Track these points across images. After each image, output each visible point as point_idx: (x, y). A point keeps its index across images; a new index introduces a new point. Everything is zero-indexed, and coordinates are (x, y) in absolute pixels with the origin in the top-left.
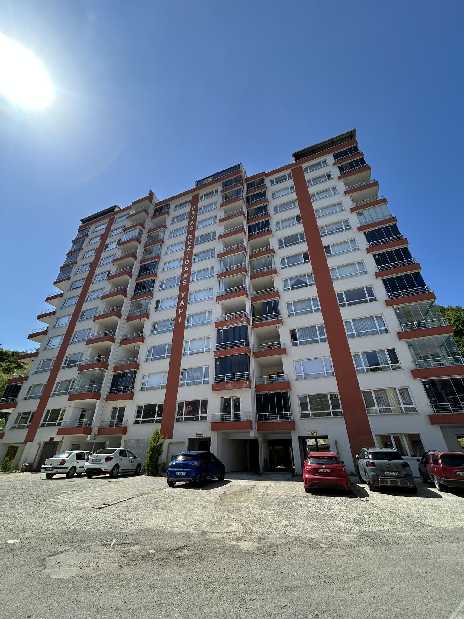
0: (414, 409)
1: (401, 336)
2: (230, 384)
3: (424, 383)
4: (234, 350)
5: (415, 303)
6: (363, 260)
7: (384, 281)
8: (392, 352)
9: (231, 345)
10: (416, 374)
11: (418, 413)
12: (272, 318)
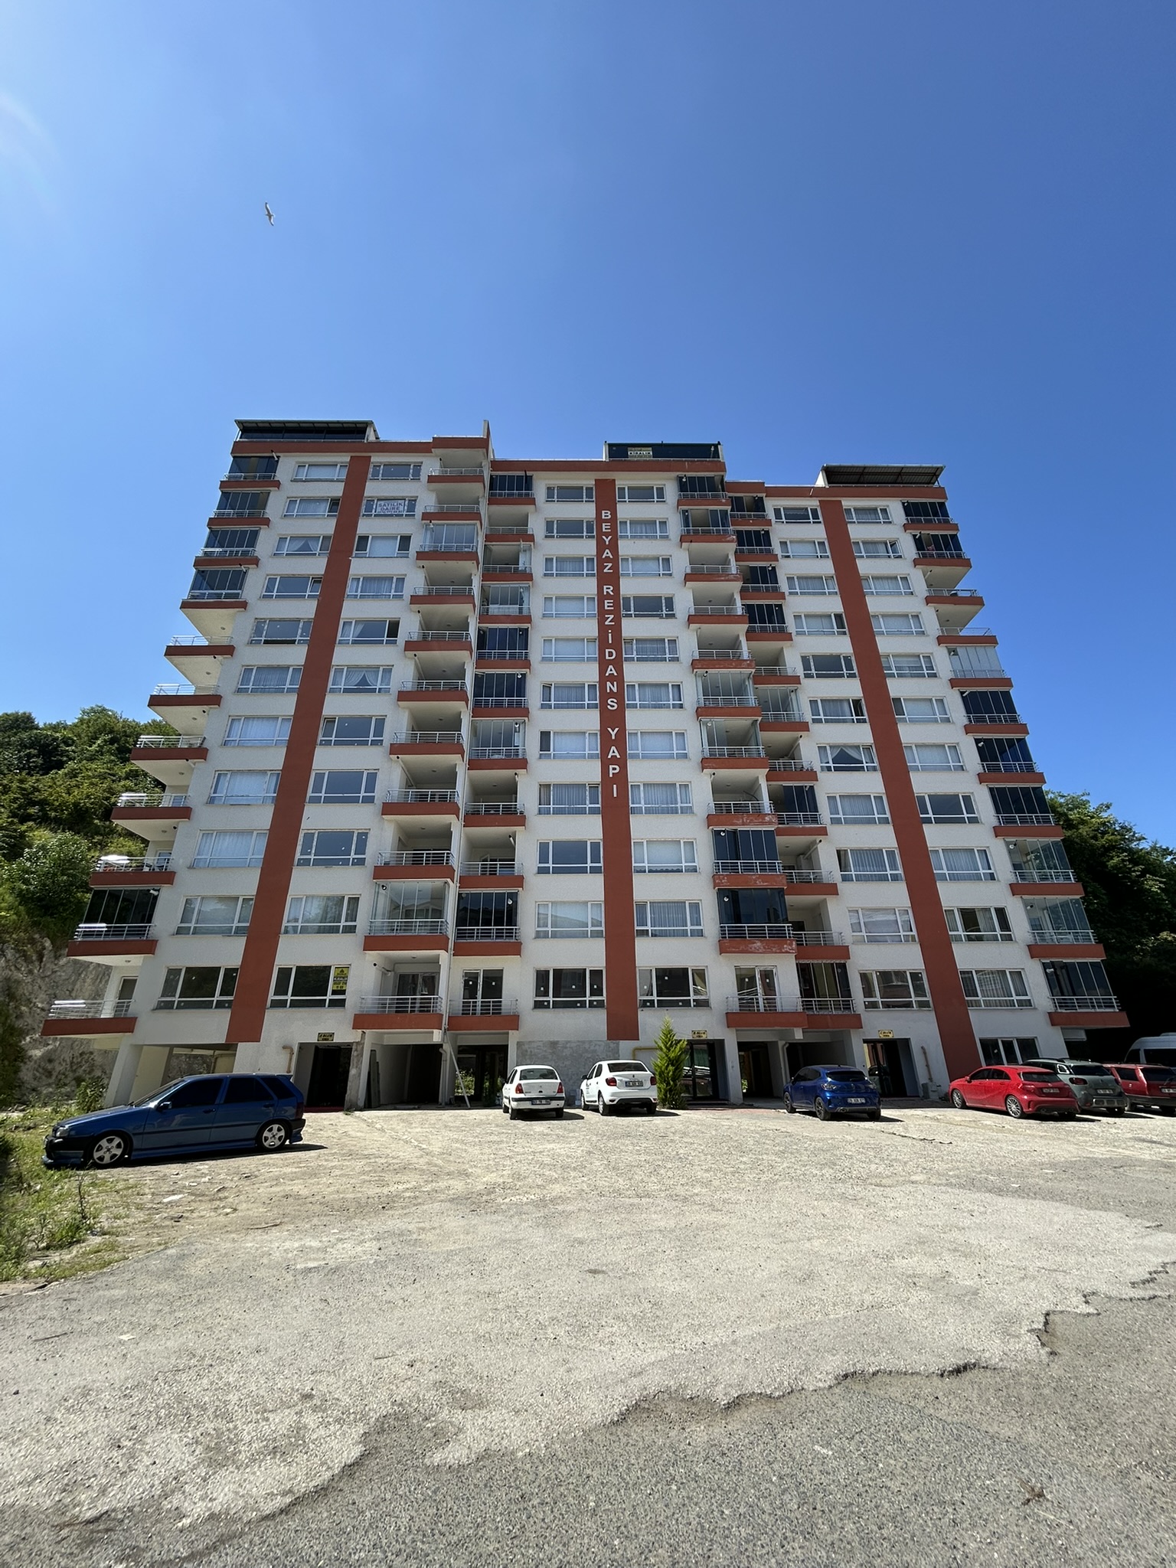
0: (1029, 1003)
1: (1015, 889)
2: (759, 944)
3: (1045, 966)
4: (758, 878)
5: (1035, 839)
6: (958, 744)
7: (991, 790)
8: (1001, 913)
9: (749, 868)
10: (1034, 951)
11: (1035, 1009)
12: (806, 821)
